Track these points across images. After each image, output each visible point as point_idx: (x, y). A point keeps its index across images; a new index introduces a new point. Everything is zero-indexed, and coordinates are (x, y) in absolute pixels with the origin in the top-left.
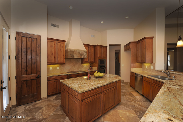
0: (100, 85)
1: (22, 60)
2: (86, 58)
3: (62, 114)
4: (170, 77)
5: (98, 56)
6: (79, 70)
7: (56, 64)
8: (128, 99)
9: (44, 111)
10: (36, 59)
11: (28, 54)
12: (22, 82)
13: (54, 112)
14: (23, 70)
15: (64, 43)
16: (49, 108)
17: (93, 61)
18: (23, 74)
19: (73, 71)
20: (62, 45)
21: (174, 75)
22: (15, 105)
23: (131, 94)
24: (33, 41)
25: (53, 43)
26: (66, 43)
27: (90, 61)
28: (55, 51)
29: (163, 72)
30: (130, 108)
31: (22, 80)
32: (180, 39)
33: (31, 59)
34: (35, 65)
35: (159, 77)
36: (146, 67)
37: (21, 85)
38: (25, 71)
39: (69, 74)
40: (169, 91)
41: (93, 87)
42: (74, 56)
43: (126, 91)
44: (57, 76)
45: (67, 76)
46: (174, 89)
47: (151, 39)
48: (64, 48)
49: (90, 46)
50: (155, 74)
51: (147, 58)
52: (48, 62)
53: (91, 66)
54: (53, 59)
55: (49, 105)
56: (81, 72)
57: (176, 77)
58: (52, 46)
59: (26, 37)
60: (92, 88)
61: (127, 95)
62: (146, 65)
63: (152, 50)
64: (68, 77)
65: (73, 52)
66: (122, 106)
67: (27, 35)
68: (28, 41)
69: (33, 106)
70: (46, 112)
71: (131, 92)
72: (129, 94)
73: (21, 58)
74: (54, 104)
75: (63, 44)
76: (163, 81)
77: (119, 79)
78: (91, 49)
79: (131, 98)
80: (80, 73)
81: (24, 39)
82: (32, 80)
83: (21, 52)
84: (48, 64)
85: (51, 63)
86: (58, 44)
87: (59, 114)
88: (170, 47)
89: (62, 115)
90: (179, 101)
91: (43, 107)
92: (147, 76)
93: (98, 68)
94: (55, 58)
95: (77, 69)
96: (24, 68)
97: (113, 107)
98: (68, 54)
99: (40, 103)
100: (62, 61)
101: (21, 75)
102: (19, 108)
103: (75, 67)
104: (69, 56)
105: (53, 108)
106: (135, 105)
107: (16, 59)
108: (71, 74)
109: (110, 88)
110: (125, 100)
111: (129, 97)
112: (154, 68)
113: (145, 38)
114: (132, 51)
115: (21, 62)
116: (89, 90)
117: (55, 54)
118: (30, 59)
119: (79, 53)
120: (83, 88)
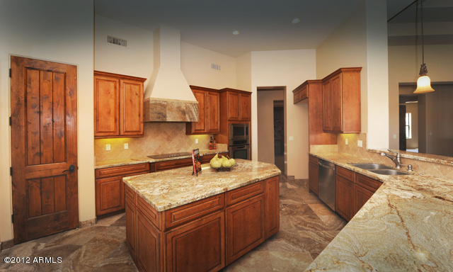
0: (219, 190)
1: (29, 126)
2: (197, 120)
3: (127, 264)
4: (401, 166)
5: (229, 115)
6: (182, 150)
7: (120, 136)
8: (299, 224)
9: (82, 255)
10: (65, 125)
11: (44, 111)
12: (29, 181)
13: (108, 258)
14: (31, 154)
15: (141, 84)
16: (96, 247)
17: (216, 128)
18: (30, 161)
19: (165, 153)
20: (135, 89)
21: (412, 163)
22: (9, 242)
23: (308, 211)
24: (57, 79)
25: (112, 85)
26: (146, 83)
27: (208, 127)
28: (118, 104)
29: (382, 154)
30: (301, 247)
31: (27, 177)
32: (423, 72)
33: (51, 125)
34: (63, 139)
35: (377, 167)
36: (347, 143)
37: (27, 191)
38: (35, 155)
39: (152, 161)
40: (389, 205)
41: (199, 196)
42: (165, 116)
43: (296, 203)
44: (121, 166)
45: (148, 165)
46: (405, 199)
47: (356, 74)
48: (139, 97)
49: (207, 93)
50: (366, 159)
51: (347, 120)
52: (99, 132)
53: (211, 142)
54: (111, 124)
55: (99, 240)
56: (184, 157)
57: (415, 168)
58: (108, 92)
59: (36, 69)
60: (196, 197)
61: (297, 212)
62: (347, 138)
63: (360, 100)
64: (152, 168)
65: (163, 105)
66: (283, 242)
67: (41, 65)
68: (44, 79)
69: (56, 242)
70: (87, 258)
71: (309, 205)
72: (303, 210)
73: (27, 122)
74: (111, 239)
75: (137, 87)
76: (381, 177)
77: (273, 173)
78: (211, 98)
79: (308, 220)
80: (181, 157)
81: (34, 75)
82: (54, 177)
83: (26, 106)
84: (96, 137)
85: (107, 134)
86: (125, 87)
87: (118, 265)
88: (406, 92)
89: (126, 267)
90: (407, 233)
91: (81, 247)
92: (345, 165)
93: (229, 146)
94: (117, 120)
95: (176, 147)
96: (33, 148)
97: (257, 244)
98: (151, 111)
99: (76, 234)
100: (134, 129)
101: (27, 164)
102: (21, 248)
103: (171, 143)
104: (153, 117)
105: (107, 247)
106: (317, 238)
107: (11, 124)
108: (158, 160)
109: (247, 196)
110: (291, 227)
111: (302, 218)
112: (365, 144)
113: (339, 71)
114: (310, 103)
115: (27, 132)
116: (185, 203)
117: (118, 112)
118: (49, 124)
119: (179, 108)
120: (171, 198)
